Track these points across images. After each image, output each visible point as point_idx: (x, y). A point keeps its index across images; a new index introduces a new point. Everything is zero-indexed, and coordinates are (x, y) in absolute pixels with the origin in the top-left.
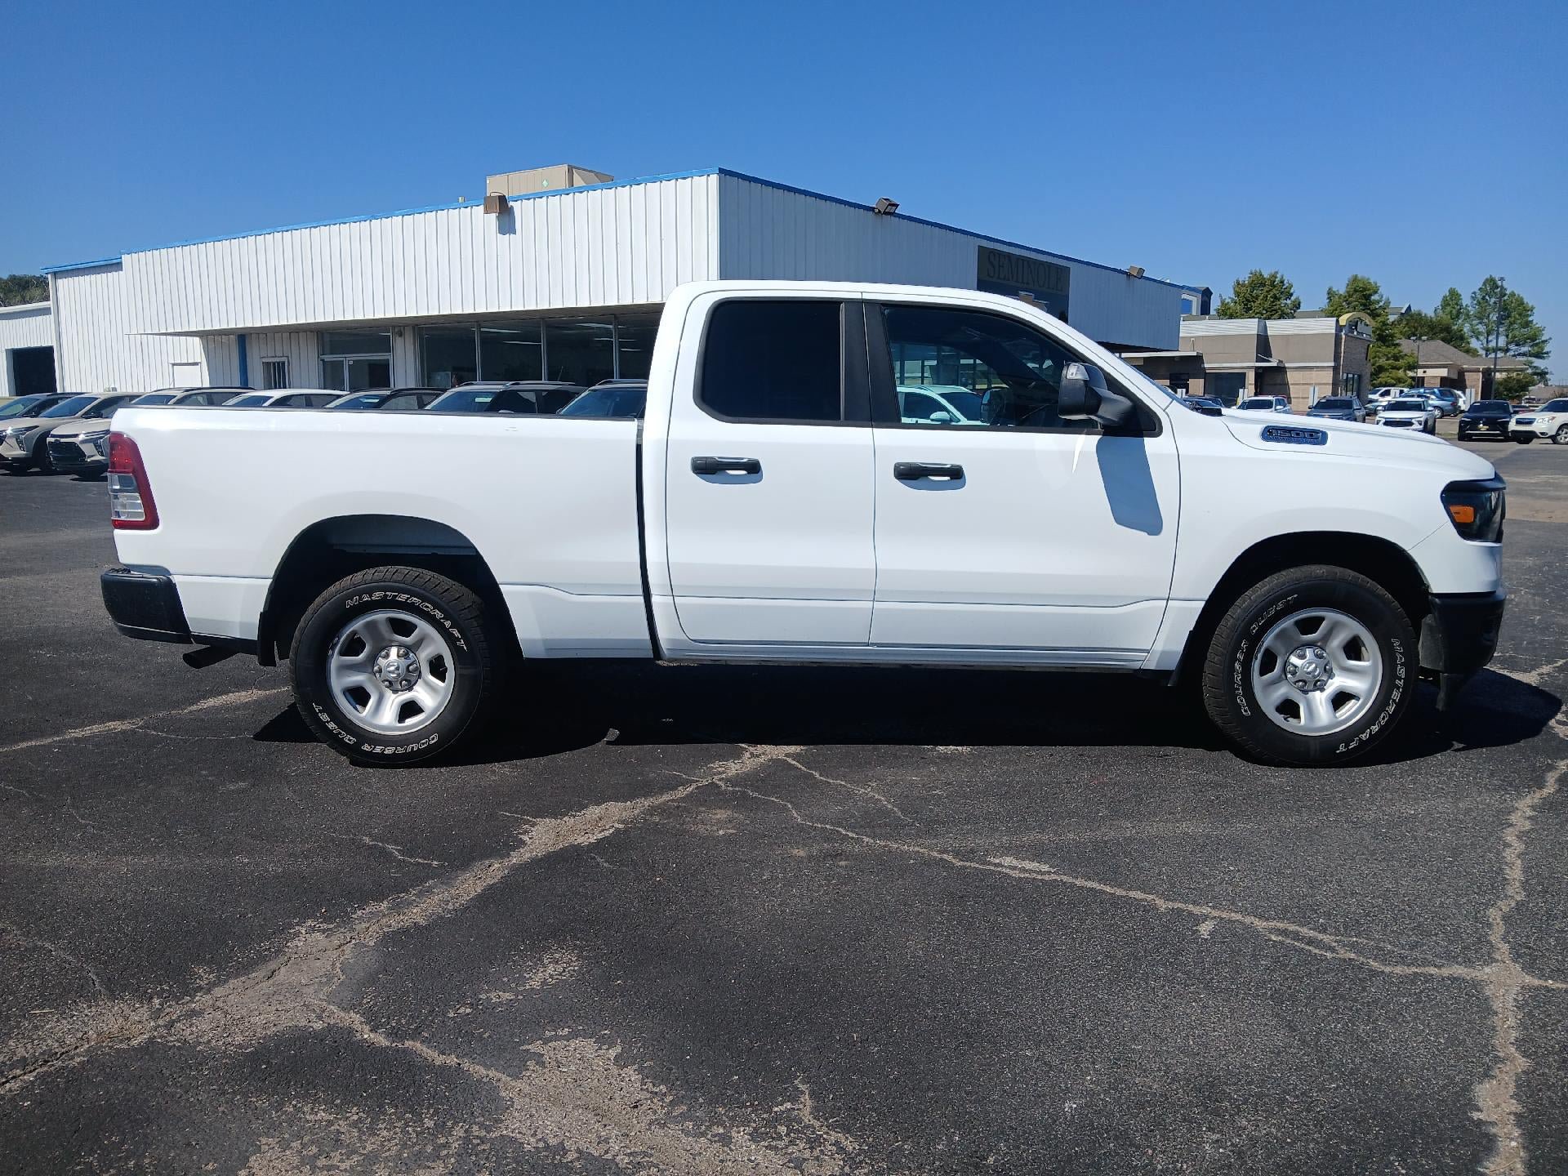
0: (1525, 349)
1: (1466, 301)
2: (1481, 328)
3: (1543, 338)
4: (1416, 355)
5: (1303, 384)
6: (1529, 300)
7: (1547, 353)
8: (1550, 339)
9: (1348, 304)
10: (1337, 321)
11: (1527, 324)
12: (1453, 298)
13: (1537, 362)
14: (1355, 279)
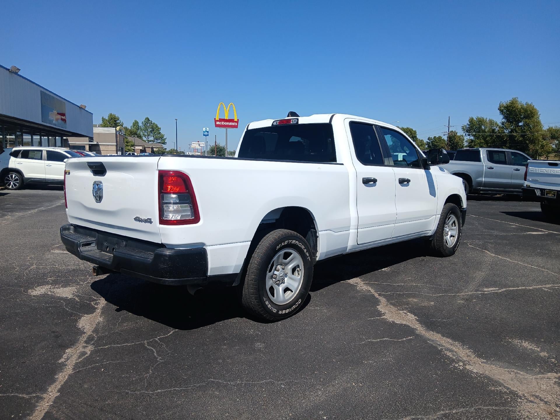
0: (159, 141)
1: (140, 124)
2: (146, 134)
3: (164, 138)
4: (133, 141)
5: (106, 151)
6: (159, 126)
7: (166, 143)
8: (166, 138)
9: (110, 123)
10: (116, 129)
11: (160, 133)
12: (136, 123)
13: (164, 145)
14: (111, 115)
